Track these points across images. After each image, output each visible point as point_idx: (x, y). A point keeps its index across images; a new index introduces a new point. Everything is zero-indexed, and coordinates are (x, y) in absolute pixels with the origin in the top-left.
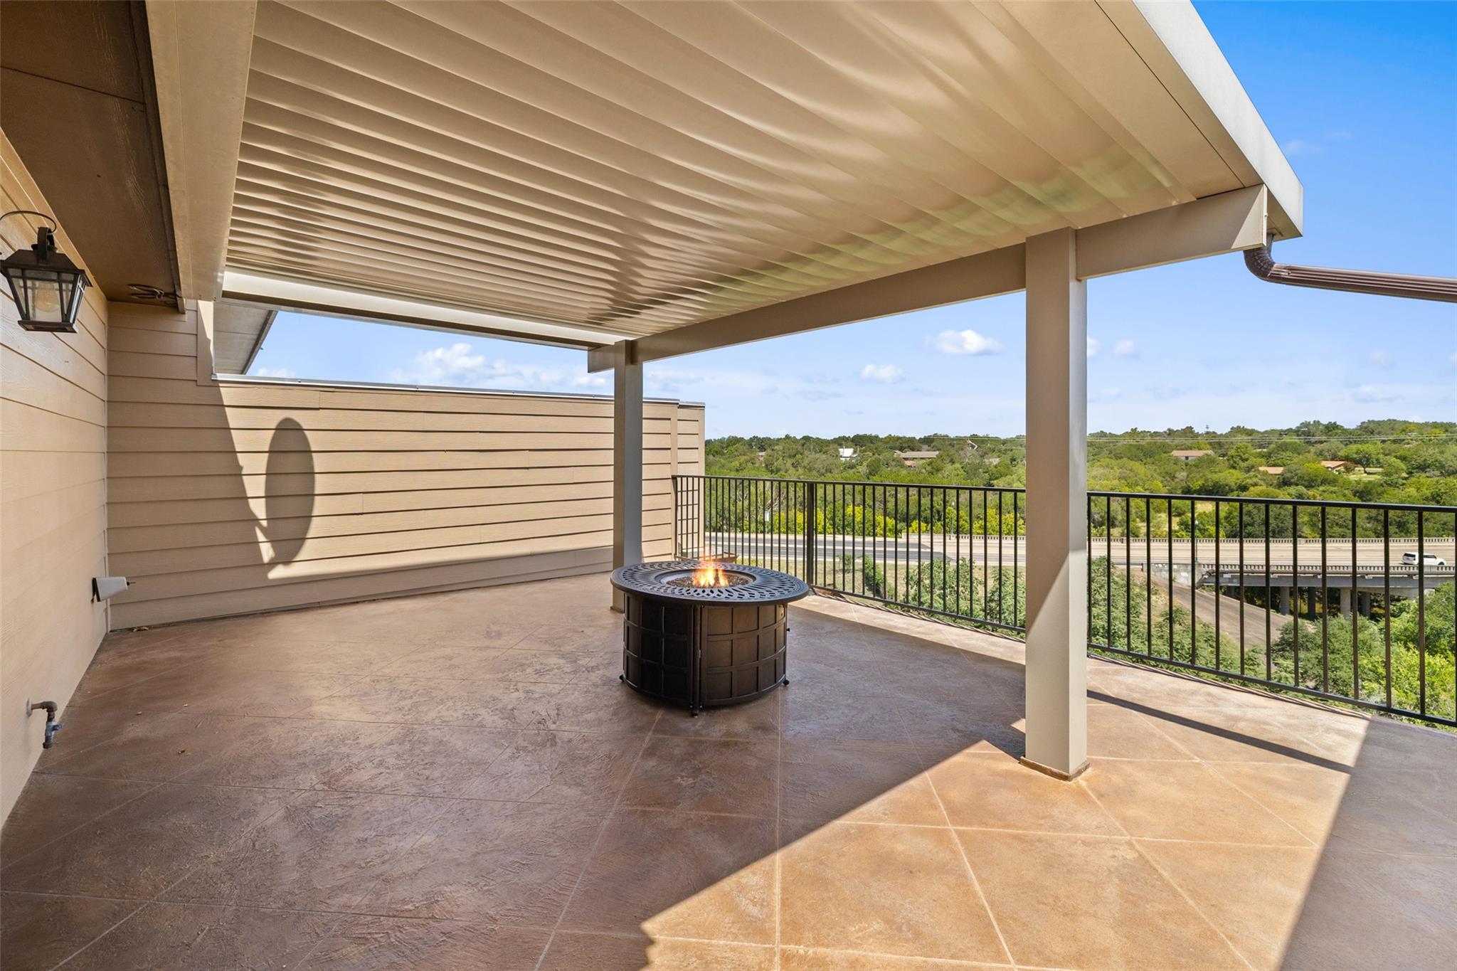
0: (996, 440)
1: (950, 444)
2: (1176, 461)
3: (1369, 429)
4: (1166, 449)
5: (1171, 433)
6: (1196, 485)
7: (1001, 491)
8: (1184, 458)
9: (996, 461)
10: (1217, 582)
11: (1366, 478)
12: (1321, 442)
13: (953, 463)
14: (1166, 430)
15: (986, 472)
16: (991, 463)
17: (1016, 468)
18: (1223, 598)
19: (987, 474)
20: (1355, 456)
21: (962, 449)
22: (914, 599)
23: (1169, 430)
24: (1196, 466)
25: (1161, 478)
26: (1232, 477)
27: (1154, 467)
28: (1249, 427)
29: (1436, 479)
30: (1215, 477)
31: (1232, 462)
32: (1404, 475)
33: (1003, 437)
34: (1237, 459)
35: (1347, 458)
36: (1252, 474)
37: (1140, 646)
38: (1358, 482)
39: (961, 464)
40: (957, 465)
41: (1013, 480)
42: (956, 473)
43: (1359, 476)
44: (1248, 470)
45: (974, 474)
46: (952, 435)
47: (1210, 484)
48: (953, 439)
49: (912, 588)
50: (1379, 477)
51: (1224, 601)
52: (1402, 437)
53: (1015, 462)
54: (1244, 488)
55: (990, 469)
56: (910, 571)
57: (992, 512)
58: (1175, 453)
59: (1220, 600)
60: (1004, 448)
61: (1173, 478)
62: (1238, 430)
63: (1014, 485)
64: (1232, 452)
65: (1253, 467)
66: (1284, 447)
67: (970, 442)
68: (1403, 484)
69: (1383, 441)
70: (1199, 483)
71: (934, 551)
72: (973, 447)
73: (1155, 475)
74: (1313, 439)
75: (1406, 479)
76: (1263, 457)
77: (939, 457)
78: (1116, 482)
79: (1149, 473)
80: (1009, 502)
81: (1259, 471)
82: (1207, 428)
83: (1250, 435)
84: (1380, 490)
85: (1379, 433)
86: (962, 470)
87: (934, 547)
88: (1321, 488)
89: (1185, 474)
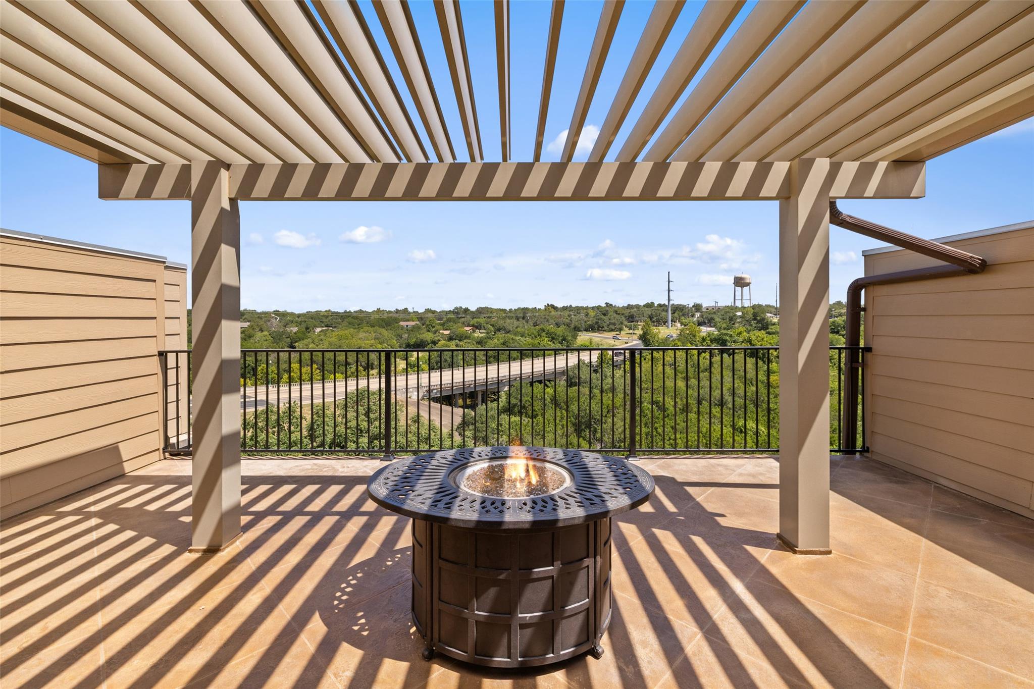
0: (292, 314)
1: (258, 317)
2: (402, 328)
3: (481, 311)
4: (397, 321)
5: (397, 311)
6: (412, 341)
7: (300, 352)
8: (406, 326)
9: (295, 329)
10: (430, 396)
11: (481, 335)
12: (464, 317)
13: (262, 331)
14: (395, 310)
15: (288, 338)
16: (292, 331)
17: (309, 334)
18: (433, 404)
19: (289, 339)
20: (476, 324)
21: (269, 321)
22: (251, 439)
23: (397, 309)
24: (412, 331)
25: (395, 338)
26: (428, 336)
27: (390, 331)
28: (433, 309)
29: (503, 335)
30: (421, 337)
31: (428, 328)
32: (493, 333)
33: (297, 312)
34: (430, 327)
35: (473, 326)
36: (437, 334)
37: (401, 440)
38: (478, 337)
39: (268, 331)
40: (266, 333)
41: (309, 343)
42: (264, 338)
43: (478, 334)
44: (435, 332)
45: (280, 339)
46: (259, 310)
47: (419, 341)
48: (260, 313)
49: (248, 431)
50: (485, 335)
51: (433, 405)
52: (491, 315)
53: (309, 330)
54: (434, 343)
55: (291, 335)
56: (247, 417)
57: (295, 366)
58: (402, 323)
59: (431, 405)
60: (300, 320)
61: (401, 337)
62: (428, 311)
63: (310, 346)
64: (428, 323)
65: (437, 331)
66: (449, 320)
67: (273, 315)
68: (493, 338)
69: (485, 317)
70: (414, 340)
71: (258, 399)
72: (276, 319)
73: (393, 337)
74: (460, 316)
75: (494, 335)
76: (441, 325)
77: (251, 327)
78: (373, 341)
79: (390, 335)
80: (308, 358)
81: (440, 333)
82: (413, 309)
83: (434, 314)
84: (485, 340)
85: (483, 313)
86: (269, 336)
87: (258, 396)
88: (465, 341)
89: (407, 335)
